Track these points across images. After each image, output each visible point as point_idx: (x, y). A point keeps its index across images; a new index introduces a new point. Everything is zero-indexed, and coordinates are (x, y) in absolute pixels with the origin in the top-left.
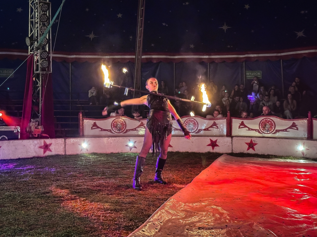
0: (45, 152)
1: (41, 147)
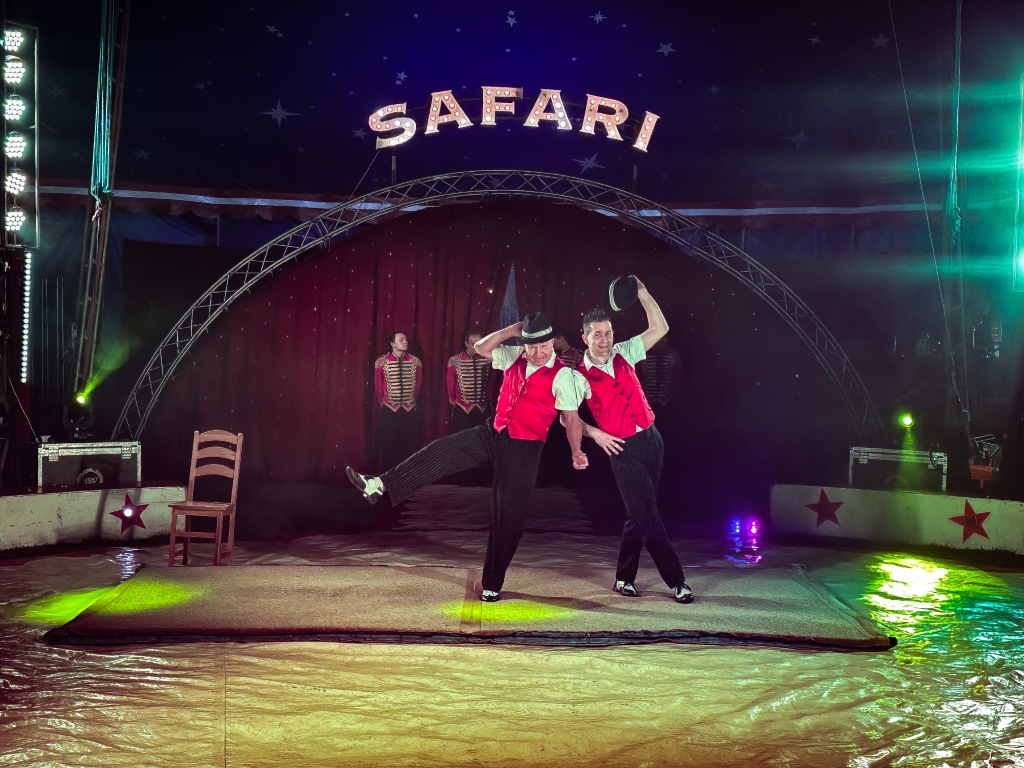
0: (966, 535)
1: (957, 520)
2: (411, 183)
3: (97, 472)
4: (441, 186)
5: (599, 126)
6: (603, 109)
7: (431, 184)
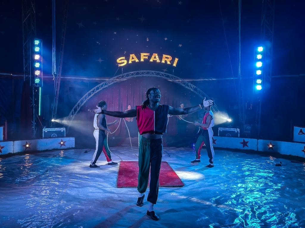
0: (244, 146)
1: (241, 143)
2: (126, 74)
3: (55, 134)
4: (132, 74)
5: (166, 61)
6: (166, 58)
7: (130, 74)
